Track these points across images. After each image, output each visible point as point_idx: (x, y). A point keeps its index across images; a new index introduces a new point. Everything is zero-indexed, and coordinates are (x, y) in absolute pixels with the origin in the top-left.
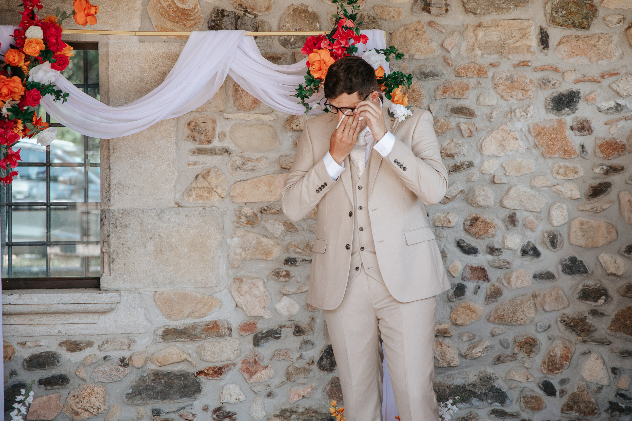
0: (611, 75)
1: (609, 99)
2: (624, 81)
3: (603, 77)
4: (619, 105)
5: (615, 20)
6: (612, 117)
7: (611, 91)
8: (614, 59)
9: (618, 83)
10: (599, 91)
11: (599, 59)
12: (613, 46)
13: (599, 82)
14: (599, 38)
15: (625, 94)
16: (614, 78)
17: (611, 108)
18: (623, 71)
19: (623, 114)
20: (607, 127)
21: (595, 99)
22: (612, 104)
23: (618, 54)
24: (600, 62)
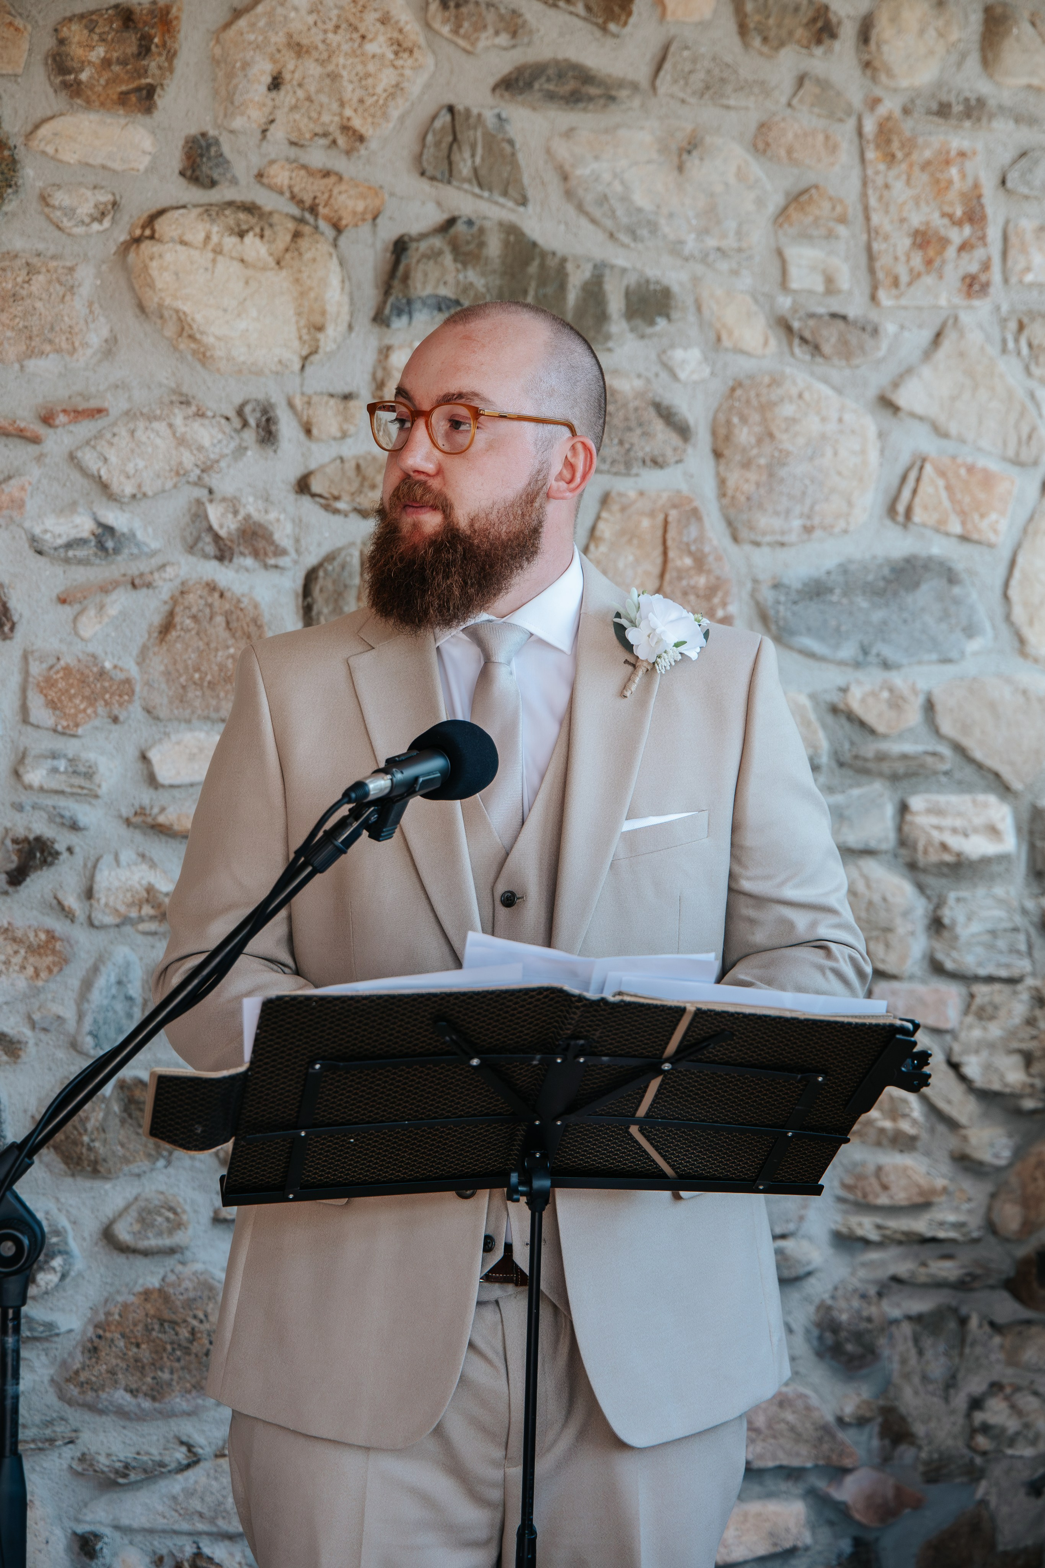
0: (78, 414)
1: (72, 507)
2: (123, 440)
3: (47, 420)
4: (109, 530)
5: (85, 209)
6: (81, 575)
7: (76, 476)
8: (84, 357)
9: (102, 446)
10: (35, 472)
11: (31, 353)
12: (79, 304)
13: (35, 440)
14: (31, 270)
15: (129, 489)
16: (86, 428)
17: (81, 542)
18: (116, 404)
19: (121, 566)
20: (67, 612)
21: (21, 505)
22: (83, 526)
23: (95, 339)
24: (32, 364)
